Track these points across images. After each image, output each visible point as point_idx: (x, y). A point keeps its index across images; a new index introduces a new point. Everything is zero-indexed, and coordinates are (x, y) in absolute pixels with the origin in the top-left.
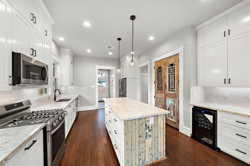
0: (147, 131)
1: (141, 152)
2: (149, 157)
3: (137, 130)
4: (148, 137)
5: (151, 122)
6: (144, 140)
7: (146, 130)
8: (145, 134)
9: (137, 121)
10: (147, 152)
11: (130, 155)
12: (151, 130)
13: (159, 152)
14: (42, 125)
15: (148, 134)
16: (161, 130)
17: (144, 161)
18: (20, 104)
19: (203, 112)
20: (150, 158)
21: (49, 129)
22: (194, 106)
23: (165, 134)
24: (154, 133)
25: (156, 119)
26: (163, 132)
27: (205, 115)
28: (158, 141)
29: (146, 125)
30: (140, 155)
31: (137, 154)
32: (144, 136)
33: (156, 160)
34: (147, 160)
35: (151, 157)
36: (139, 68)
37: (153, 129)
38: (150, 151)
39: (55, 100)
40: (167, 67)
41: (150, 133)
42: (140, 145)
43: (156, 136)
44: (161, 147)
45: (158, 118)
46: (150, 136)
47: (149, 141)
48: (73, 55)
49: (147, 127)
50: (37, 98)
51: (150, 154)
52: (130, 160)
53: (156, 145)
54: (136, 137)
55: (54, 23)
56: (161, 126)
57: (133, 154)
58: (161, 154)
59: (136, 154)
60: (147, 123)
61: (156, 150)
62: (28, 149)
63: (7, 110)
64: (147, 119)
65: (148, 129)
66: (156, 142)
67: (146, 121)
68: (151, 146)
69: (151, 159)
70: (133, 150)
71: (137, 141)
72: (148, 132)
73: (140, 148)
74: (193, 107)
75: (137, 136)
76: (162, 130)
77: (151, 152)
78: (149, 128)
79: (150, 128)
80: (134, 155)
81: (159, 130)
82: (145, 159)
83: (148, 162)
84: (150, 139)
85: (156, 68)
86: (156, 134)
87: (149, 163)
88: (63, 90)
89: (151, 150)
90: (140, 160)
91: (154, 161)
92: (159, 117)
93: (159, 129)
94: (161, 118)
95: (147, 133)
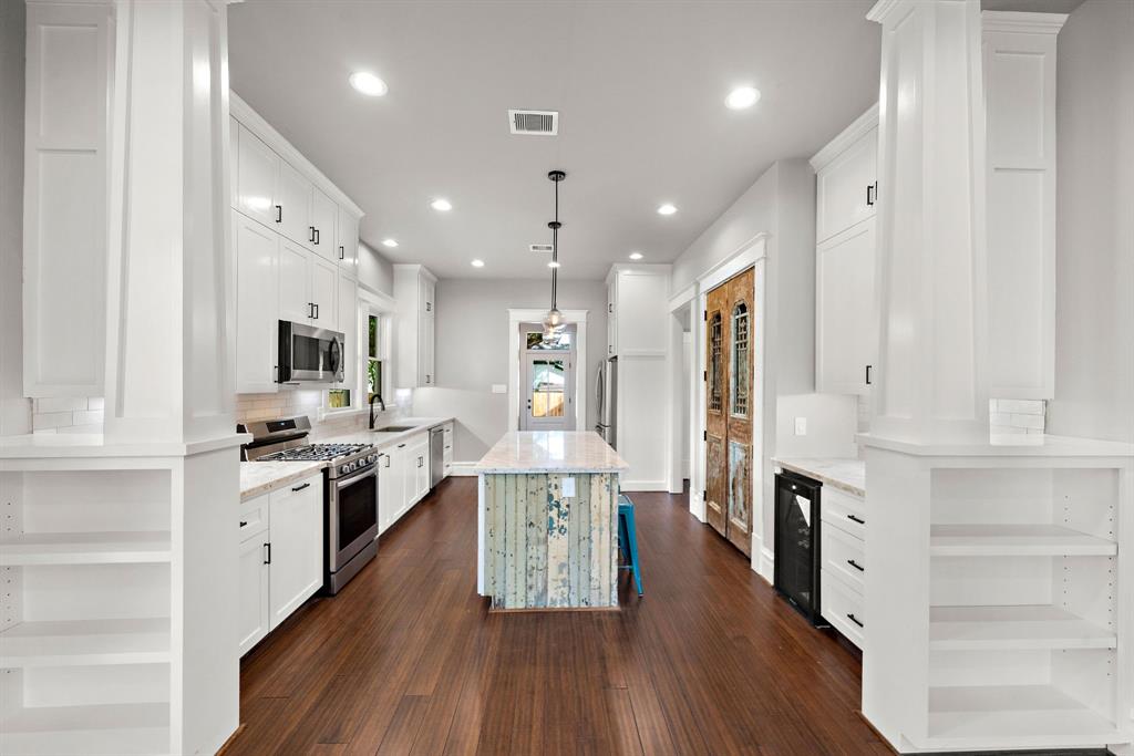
0: (554, 514)
1: (533, 568)
2: (560, 591)
3: (522, 506)
4: (556, 532)
5: (568, 489)
6: (542, 535)
7: (551, 510)
8: (544, 520)
9: (522, 481)
10: (553, 572)
11: (500, 566)
12: (566, 514)
13: (594, 584)
14: (322, 464)
15: (555, 521)
16: (600, 520)
17: (542, 595)
18: (290, 424)
19: (794, 487)
20: (563, 593)
21: (334, 474)
22: (784, 470)
23: (616, 535)
24: (576, 523)
25: (584, 487)
26: (611, 528)
27: (798, 497)
28: (590, 550)
29: (550, 497)
30: (531, 575)
31: (522, 568)
32: (544, 527)
33: (583, 605)
34: (551, 594)
35: (566, 590)
36: (671, 315)
37: (574, 510)
38: (561, 572)
39: (372, 426)
40: (732, 317)
41: (562, 522)
42: (530, 548)
43: (584, 534)
44: (600, 571)
45: (590, 484)
46: (562, 530)
47: (559, 545)
48: (435, 279)
49: (552, 503)
50: (324, 415)
51: (563, 581)
52: (499, 579)
53: (584, 562)
54: (519, 524)
55: (362, 214)
56: (600, 509)
57: (508, 566)
58: (600, 594)
59: (519, 570)
60: (552, 491)
61: (584, 575)
62: (297, 490)
63: (271, 431)
64: (553, 482)
65: (556, 509)
66: (584, 552)
67: (550, 486)
68: (565, 560)
69: (565, 596)
70: (508, 556)
71: (521, 536)
72: (556, 518)
73: (529, 555)
74: (779, 471)
75: (522, 521)
76: (605, 521)
77: (565, 575)
78: (558, 505)
79: (563, 508)
80: (510, 571)
81: (592, 519)
82: (545, 589)
83: (553, 601)
84: (564, 539)
85: (709, 319)
86: (584, 529)
87: (558, 606)
88: (403, 399)
89: (565, 571)
90: (531, 588)
91: (575, 605)
92: (595, 480)
93: (594, 516)
94: (603, 485)
95: (551, 519)
